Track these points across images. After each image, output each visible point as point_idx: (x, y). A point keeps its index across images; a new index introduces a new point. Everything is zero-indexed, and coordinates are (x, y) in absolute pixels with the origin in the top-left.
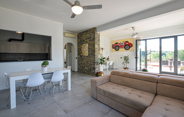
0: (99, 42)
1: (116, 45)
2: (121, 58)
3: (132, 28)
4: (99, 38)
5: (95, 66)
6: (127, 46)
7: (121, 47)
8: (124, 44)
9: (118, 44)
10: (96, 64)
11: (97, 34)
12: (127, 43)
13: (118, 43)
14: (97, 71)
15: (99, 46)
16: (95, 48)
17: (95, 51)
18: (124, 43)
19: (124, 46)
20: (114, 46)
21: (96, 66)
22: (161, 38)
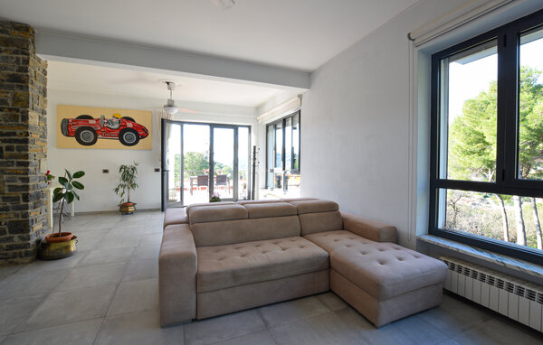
0: (45, 102)
1: (82, 123)
2: (106, 171)
3: (168, 83)
4: (45, 81)
5: (26, 215)
6: (129, 132)
7: (108, 133)
8: (116, 126)
9: (91, 122)
10: (31, 203)
11: (39, 60)
12: (130, 125)
13: (91, 118)
14: (37, 233)
15: (45, 120)
16: (27, 126)
17: (26, 141)
18: (115, 120)
19: (118, 132)
20: (75, 128)
21: (32, 214)
22: (213, 126)
